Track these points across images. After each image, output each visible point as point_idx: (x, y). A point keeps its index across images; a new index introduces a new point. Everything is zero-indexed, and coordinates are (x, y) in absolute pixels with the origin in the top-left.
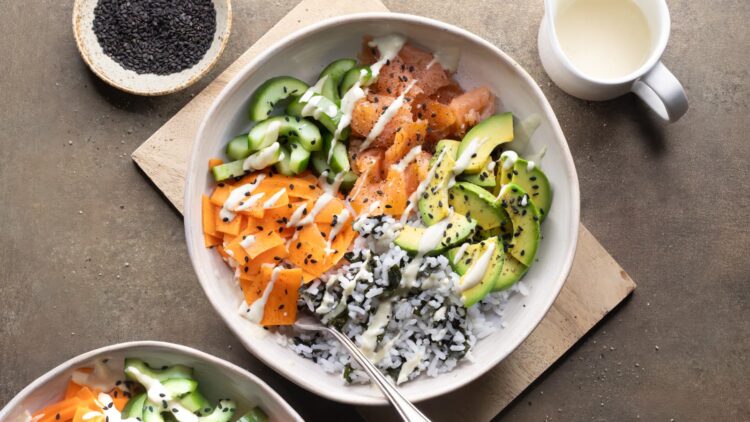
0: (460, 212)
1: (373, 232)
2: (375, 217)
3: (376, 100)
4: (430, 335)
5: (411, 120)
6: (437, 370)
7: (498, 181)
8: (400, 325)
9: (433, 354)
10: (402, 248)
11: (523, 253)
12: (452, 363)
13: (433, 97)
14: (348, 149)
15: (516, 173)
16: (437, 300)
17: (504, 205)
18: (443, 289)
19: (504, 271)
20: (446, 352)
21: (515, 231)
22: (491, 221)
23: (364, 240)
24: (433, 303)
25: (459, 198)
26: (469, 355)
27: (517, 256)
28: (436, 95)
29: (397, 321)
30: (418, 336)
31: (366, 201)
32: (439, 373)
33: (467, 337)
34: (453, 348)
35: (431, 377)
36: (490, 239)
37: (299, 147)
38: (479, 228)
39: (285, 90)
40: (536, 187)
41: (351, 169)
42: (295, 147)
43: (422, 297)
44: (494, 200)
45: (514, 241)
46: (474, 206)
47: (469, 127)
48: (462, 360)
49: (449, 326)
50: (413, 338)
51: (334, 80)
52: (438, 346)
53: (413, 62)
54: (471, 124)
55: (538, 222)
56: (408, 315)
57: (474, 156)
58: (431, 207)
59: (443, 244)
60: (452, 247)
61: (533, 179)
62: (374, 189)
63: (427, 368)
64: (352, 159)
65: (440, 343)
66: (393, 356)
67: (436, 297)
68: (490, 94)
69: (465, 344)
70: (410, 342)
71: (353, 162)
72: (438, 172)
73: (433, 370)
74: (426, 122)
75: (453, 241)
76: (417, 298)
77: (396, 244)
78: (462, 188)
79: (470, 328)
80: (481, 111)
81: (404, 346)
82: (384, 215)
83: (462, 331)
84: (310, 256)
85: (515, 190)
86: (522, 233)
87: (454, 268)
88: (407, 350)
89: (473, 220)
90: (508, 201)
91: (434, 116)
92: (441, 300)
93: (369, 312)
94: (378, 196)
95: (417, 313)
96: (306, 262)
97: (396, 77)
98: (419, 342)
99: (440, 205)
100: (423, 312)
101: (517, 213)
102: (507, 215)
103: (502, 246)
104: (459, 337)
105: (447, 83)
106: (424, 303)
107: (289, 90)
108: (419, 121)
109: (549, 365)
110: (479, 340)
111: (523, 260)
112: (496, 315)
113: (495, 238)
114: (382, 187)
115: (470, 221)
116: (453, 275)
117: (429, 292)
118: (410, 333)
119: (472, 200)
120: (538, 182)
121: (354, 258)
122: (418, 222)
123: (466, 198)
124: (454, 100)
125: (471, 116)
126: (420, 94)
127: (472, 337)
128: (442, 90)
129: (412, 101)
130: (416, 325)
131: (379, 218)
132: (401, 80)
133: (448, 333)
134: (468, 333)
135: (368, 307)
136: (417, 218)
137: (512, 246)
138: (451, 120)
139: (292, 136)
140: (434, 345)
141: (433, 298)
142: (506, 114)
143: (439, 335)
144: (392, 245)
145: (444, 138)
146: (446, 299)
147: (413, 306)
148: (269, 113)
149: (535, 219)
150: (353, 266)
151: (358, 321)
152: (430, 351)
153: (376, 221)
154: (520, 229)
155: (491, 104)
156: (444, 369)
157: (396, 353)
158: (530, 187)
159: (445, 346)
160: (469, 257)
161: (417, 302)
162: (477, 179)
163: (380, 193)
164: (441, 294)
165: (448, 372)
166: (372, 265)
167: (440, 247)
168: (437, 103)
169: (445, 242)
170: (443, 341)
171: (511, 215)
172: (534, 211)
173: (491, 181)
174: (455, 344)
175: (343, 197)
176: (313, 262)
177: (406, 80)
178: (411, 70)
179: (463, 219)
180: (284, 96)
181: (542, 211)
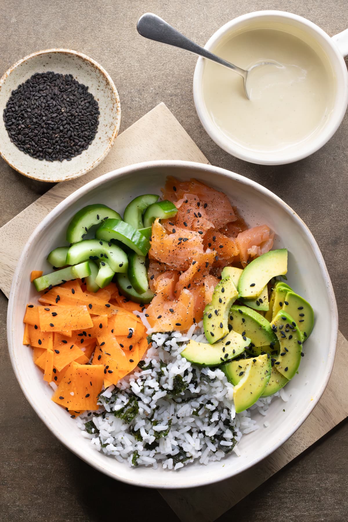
0: (237, 331)
1: (164, 345)
2: (166, 333)
3: (174, 231)
4: (205, 431)
5: (202, 252)
6: (208, 458)
7: (271, 307)
8: (180, 422)
9: (206, 446)
10: (188, 361)
11: (286, 369)
12: (221, 454)
13: (221, 231)
14: (147, 271)
15: (287, 304)
16: (212, 404)
17: (274, 330)
18: (219, 395)
19: (270, 382)
20: (217, 445)
21: (281, 352)
22: (262, 342)
23: (156, 350)
24: (209, 406)
25: (237, 321)
26: (236, 449)
27: (282, 371)
28: (224, 228)
29: (178, 418)
30: (194, 430)
31: (160, 317)
32: (209, 461)
33: (235, 434)
34: (222, 443)
35: (203, 464)
36: (261, 356)
37: (107, 266)
38: (252, 345)
39: (98, 217)
40: (302, 315)
41: (149, 288)
42: (104, 265)
43: (200, 400)
44: (267, 324)
45: (279, 359)
46: (249, 327)
47: (250, 259)
48: (230, 453)
49: (221, 424)
50: (190, 432)
51: (139, 211)
52: (211, 439)
53: (207, 200)
54: (252, 256)
55: (301, 345)
56: (188, 415)
57: (253, 285)
58: (213, 326)
59: (221, 359)
60: (229, 361)
61: (301, 308)
62: (168, 306)
63: (200, 457)
64: (150, 279)
65: (213, 438)
66: (172, 445)
67: (212, 401)
68: (271, 232)
69: (233, 440)
70: (188, 436)
71: (151, 281)
72: (222, 297)
73: (205, 459)
74: (215, 252)
75: (230, 357)
76: (196, 400)
77: (183, 357)
78: (241, 312)
79: (238, 426)
80: (261, 245)
81: (182, 438)
82: (173, 331)
83: (231, 428)
84: (107, 367)
85: (284, 319)
86: (287, 353)
87: (229, 379)
88: (184, 441)
89: (247, 338)
90: (278, 326)
91: (221, 247)
92: (216, 404)
93: (154, 410)
94: (170, 314)
95: (195, 414)
96: (105, 372)
97: (192, 213)
98: (195, 435)
99: (221, 326)
100: (200, 413)
101: (284, 337)
102: (276, 338)
103: (270, 362)
104: (228, 434)
105: (235, 220)
106: (202, 406)
107: (102, 218)
108: (208, 251)
109: (306, 448)
110: (244, 435)
111: (286, 375)
112: (260, 414)
113: (265, 356)
114: (174, 305)
115: (245, 339)
116: (228, 384)
117: (207, 397)
118: (188, 428)
119: (248, 322)
120: (305, 311)
121: (145, 366)
122: (201, 336)
123: (244, 320)
124: (240, 235)
125: (253, 251)
126: (212, 228)
127: (239, 434)
128: (229, 224)
129: (204, 234)
130: (194, 422)
131: (169, 333)
132: (196, 216)
133: (220, 429)
134: (237, 430)
135: (154, 406)
136: (201, 334)
137: (278, 363)
138: (236, 252)
139: (103, 258)
140: (207, 439)
141: (209, 402)
142: (282, 250)
143: (212, 432)
144: (179, 357)
145: (229, 265)
146: (220, 403)
147: (192, 407)
148: (83, 236)
149: (299, 343)
150: (144, 373)
151: (145, 417)
152: (203, 443)
153: (167, 336)
154: (287, 350)
155: (271, 240)
156: (214, 458)
157: (175, 443)
158: (298, 315)
159: (216, 440)
160: (242, 370)
161: (196, 404)
162: (254, 304)
163: (172, 311)
164: (216, 399)
165: (217, 461)
166: (160, 374)
167: (219, 362)
168: (225, 237)
169: (223, 358)
170: (215, 436)
171: (279, 338)
172: (298, 336)
173: (265, 306)
174: (225, 440)
175: (141, 309)
176: (110, 372)
177: (200, 216)
178: (205, 206)
179: (240, 337)
180: (96, 222)
181: (305, 335)
